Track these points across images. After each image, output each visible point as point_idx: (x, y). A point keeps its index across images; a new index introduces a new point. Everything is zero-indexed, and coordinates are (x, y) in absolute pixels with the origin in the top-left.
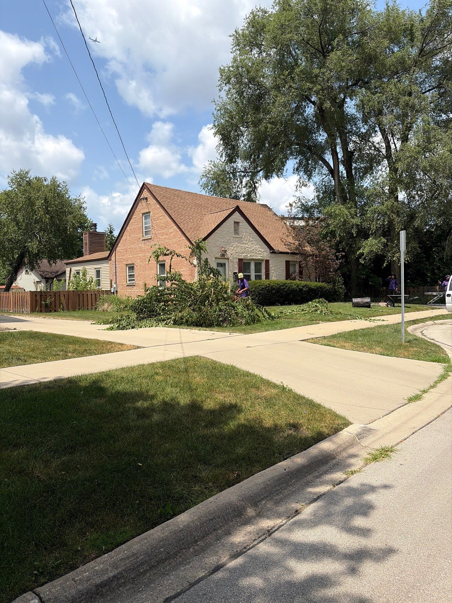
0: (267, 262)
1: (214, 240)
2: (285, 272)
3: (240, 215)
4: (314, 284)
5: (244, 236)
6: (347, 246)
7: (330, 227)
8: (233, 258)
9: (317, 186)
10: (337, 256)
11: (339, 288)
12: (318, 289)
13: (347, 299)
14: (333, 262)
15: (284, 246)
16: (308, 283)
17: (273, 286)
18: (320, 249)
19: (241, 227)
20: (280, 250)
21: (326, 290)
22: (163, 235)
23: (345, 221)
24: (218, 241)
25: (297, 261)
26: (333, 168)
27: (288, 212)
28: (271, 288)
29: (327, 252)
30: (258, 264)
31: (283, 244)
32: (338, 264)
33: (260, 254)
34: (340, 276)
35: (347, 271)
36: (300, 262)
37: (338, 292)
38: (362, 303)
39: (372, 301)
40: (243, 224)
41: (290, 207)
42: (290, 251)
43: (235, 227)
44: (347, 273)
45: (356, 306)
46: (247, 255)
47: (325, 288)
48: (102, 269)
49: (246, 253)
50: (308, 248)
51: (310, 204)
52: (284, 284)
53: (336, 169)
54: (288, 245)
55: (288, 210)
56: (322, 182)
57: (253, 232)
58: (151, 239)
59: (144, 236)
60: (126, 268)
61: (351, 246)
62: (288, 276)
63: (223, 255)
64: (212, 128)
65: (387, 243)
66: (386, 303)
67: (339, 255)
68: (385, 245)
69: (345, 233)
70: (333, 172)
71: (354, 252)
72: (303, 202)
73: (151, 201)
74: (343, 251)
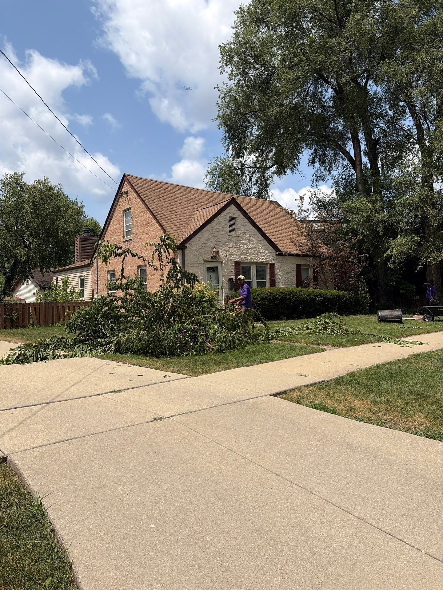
0: (272, 266)
1: (203, 239)
2: (295, 278)
3: (237, 209)
4: (331, 292)
5: (242, 235)
6: (371, 247)
7: (351, 224)
8: (228, 261)
9: (336, 180)
10: (359, 259)
11: (362, 297)
12: (335, 298)
13: (372, 311)
14: (355, 265)
15: (294, 247)
16: (322, 291)
17: (276, 295)
18: (338, 250)
19: (238, 223)
20: (289, 251)
21: (346, 300)
22: (143, 235)
23: (368, 217)
24: (208, 240)
25: (309, 265)
26: (354, 158)
27: (299, 206)
28: (273, 298)
29: (346, 253)
30: (261, 268)
31: (294, 244)
32: (361, 268)
33: (263, 256)
34: (364, 283)
35: (373, 277)
36: (314, 265)
37: (362, 302)
38: (390, 317)
39: (404, 313)
40: (241, 220)
41: (300, 201)
42: (301, 253)
43: (230, 224)
44: (373, 279)
45: (383, 321)
46: (247, 258)
47: (344, 297)
48: (85, 278)
49: (245, 255)
50: (324, 250)
51: (327, 199)
52: (291, 293)
53: (358, 160)
54: (299, 246)
55: (299, 204)
56: (342, 175)
57: (254, 229)
58: (131, 240)
59: (125, 237)
60: (108, 276)
61: (377, 247)
62: (299, 283)
63: (215, 256)
64: (217, 119)
65: (419, 242)
66: (422, 316)
67: (362, 257)
68: (419, 245)
69: (369, 231)
70: (355, 163)
71: (381, 255)
72: (320, 197)
73: (132, 194)
74: (367, 252)
